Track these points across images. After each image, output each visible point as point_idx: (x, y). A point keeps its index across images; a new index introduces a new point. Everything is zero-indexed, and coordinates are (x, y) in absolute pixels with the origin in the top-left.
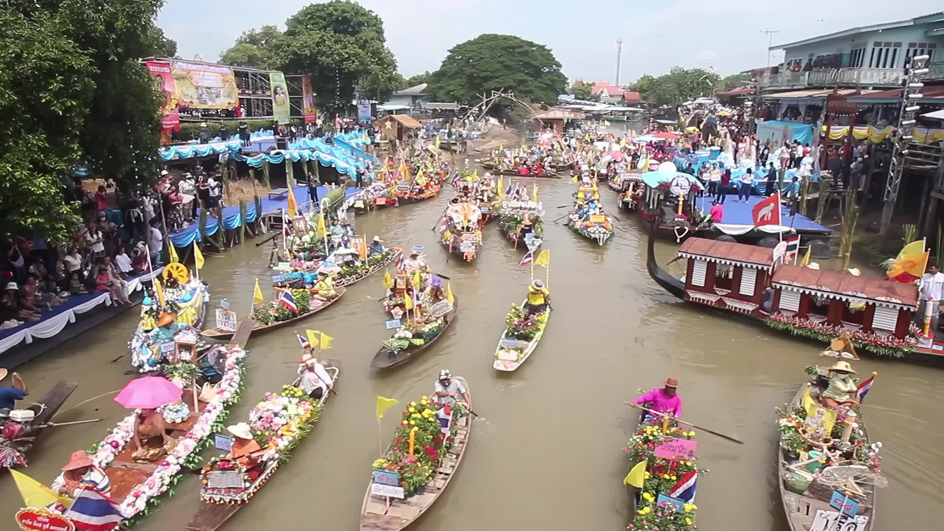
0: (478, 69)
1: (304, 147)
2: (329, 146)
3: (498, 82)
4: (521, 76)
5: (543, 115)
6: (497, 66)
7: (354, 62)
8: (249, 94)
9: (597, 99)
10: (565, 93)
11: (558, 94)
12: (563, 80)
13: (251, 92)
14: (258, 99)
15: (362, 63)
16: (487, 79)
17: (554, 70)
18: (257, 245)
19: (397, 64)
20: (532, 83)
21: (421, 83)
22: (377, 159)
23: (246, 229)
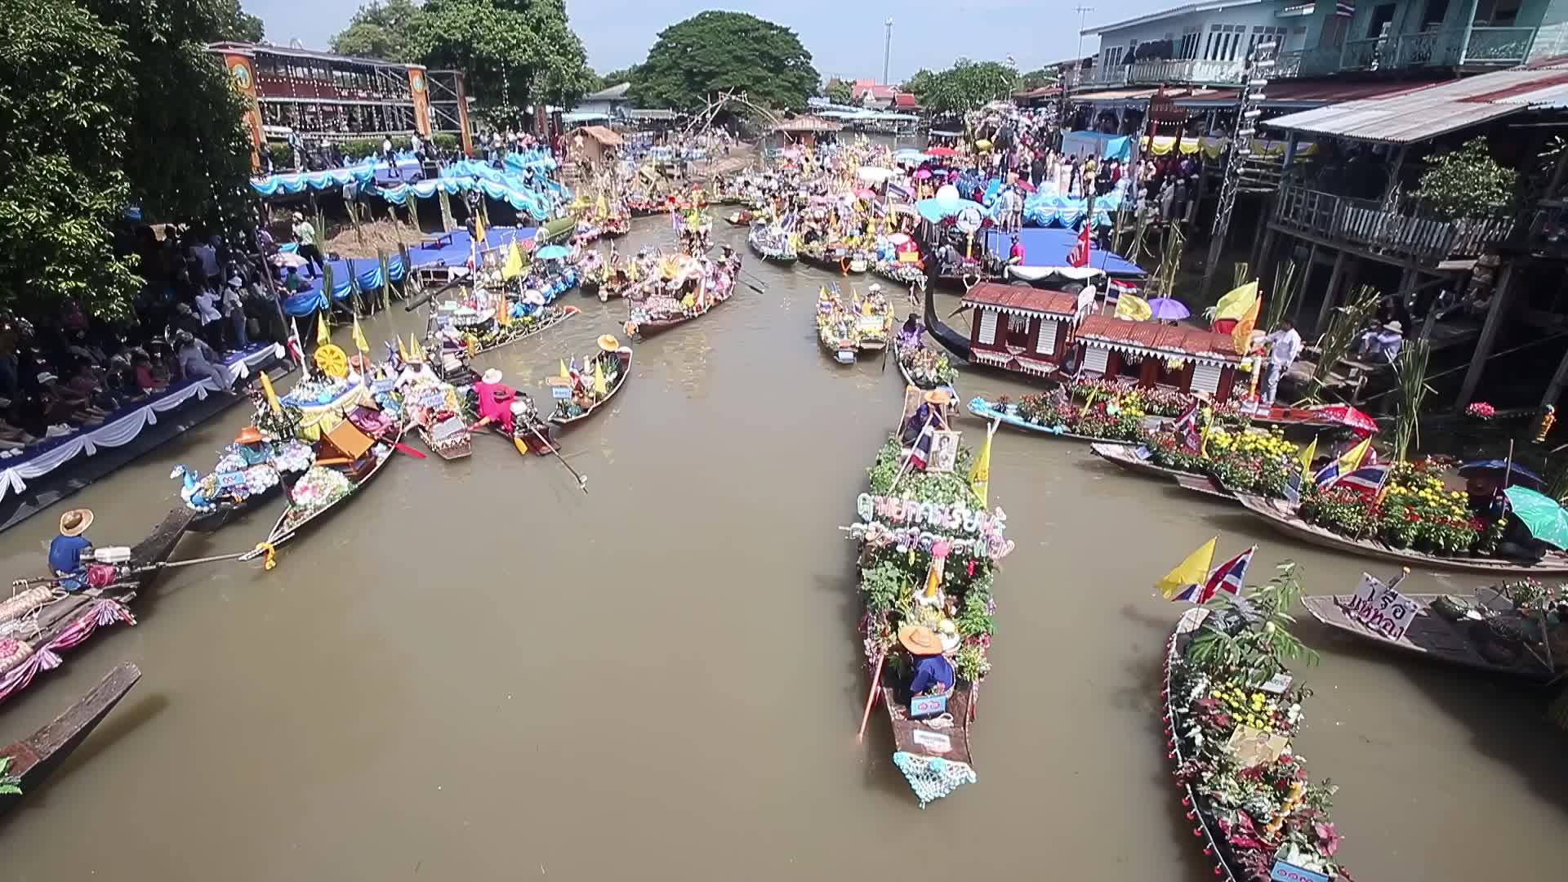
0: (699, 62)
1: (463, 173)
3: (726, 80)
4: (758, 71)
5: (787, 126)
6: (725, 58)
7: (525, 50)
8: (379, 99)
9: (858, 103)
10: (817, 95)
11: (808, 97)
12: (814, 77)
13: (381, 96)
14: (391, 107)
15: (537, 53)
16: (711, 75)
17: (802, 63)
18: (408, 310)
19: (585, 54)
20: (774, 82)
21: (621, 82)
22: (567, 188)
23: (390, 288)
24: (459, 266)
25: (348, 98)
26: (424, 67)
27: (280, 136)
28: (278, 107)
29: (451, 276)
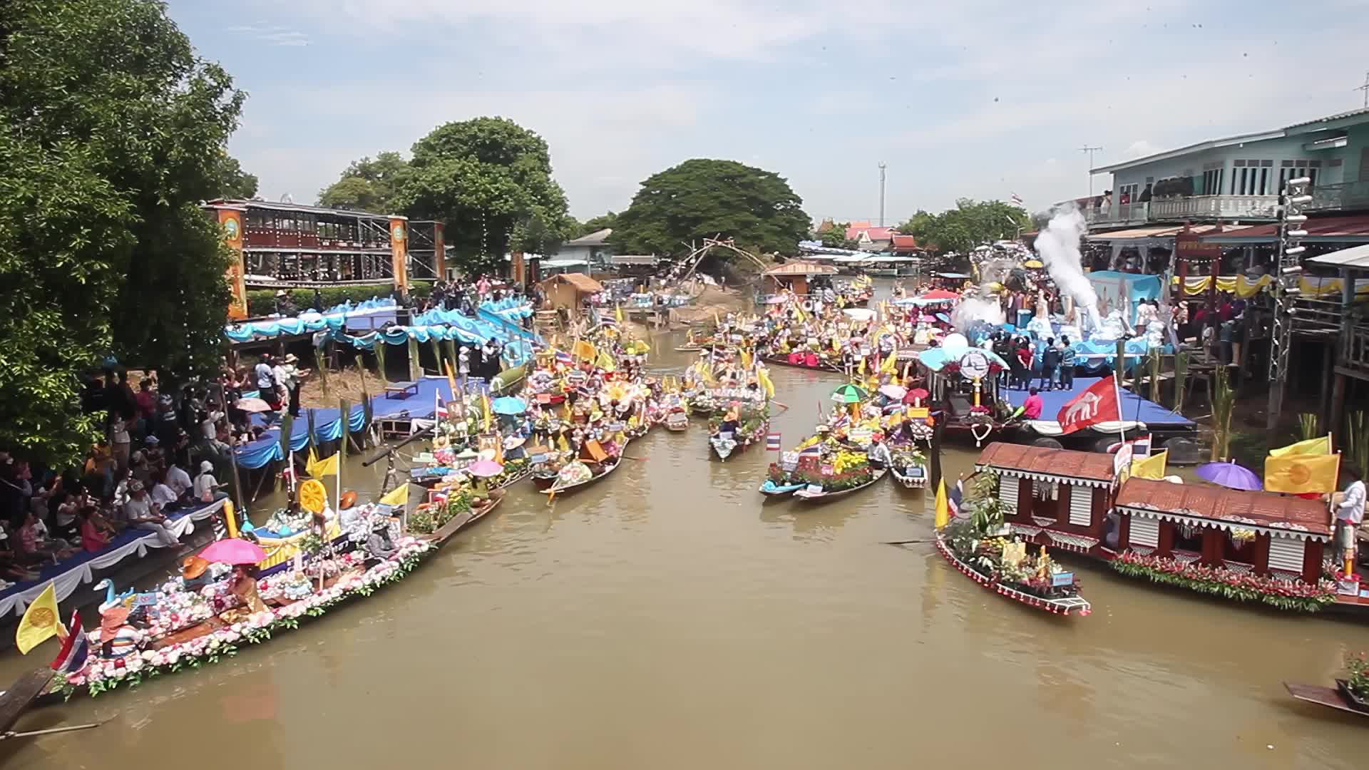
0: (684, 208)
1: (435, 321)
2: (471, 320)
3: (712, 225)
4: (745, 216)
5: (777, 270)
6: (711, 203)
7: (507, 201)
8: (358, 249)
9: (853, 246)
10: (808, 238)
11: (799, 240)
12: (806, 221)
13: (361, 246)
14: (370, 255)
15: (518, 202)
16: (697, 221)
17: (792, 207)
18: (365, 465)
19: (568, 203)
20: (761, 226)
21: (604, 228)
22: (540, 337)
23: (348, 439)
24: (422, 418)
25: (328, 247)
26: (406, 218)
27: (258, 284)
28: (261, 256)
29: (414, 428)
